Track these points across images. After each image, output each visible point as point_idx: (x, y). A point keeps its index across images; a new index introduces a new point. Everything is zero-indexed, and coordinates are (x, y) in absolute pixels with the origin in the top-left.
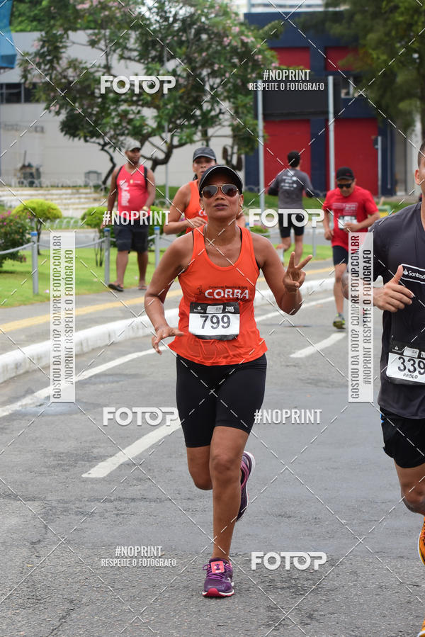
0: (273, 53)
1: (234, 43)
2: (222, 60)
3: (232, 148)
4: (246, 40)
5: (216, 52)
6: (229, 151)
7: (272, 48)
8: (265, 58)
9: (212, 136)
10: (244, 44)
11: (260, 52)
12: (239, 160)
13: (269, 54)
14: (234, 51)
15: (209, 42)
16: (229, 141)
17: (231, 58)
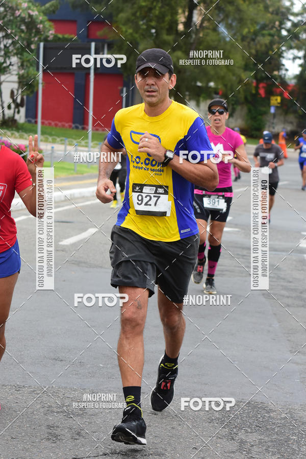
0: (51, 23)
1: (23, 15)
2: (14, 26)
3: (18, 90)
4: (32, 13)
5: (10, 21)
6: (15, 92)
7: (50, 20)
8: (44, 27)
9: (3, 81)
10: (30, 16)
11: (41, 22)
12: (22, 99)
13: (47, 24)
14: (23, 20)
15: (5, 13)
16: (16, 86)
17: (20, 25)
